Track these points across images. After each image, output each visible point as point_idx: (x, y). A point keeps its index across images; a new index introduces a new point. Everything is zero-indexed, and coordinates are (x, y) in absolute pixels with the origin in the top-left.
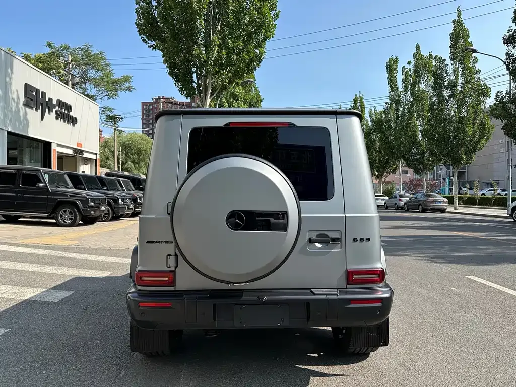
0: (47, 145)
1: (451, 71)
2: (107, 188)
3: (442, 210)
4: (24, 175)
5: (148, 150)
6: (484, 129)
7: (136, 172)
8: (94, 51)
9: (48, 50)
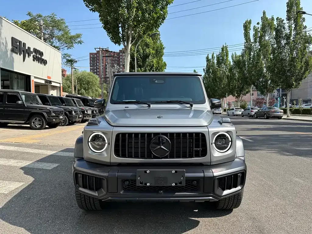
0: (28, 77)
1: (287, 27)
2: (65, 105)
3: (280, 118)
4: (8, 95)
5: (94, 81)
6: (308, 65)
7: (86, 95)
8: (57, 18)
9: (29, 18)
